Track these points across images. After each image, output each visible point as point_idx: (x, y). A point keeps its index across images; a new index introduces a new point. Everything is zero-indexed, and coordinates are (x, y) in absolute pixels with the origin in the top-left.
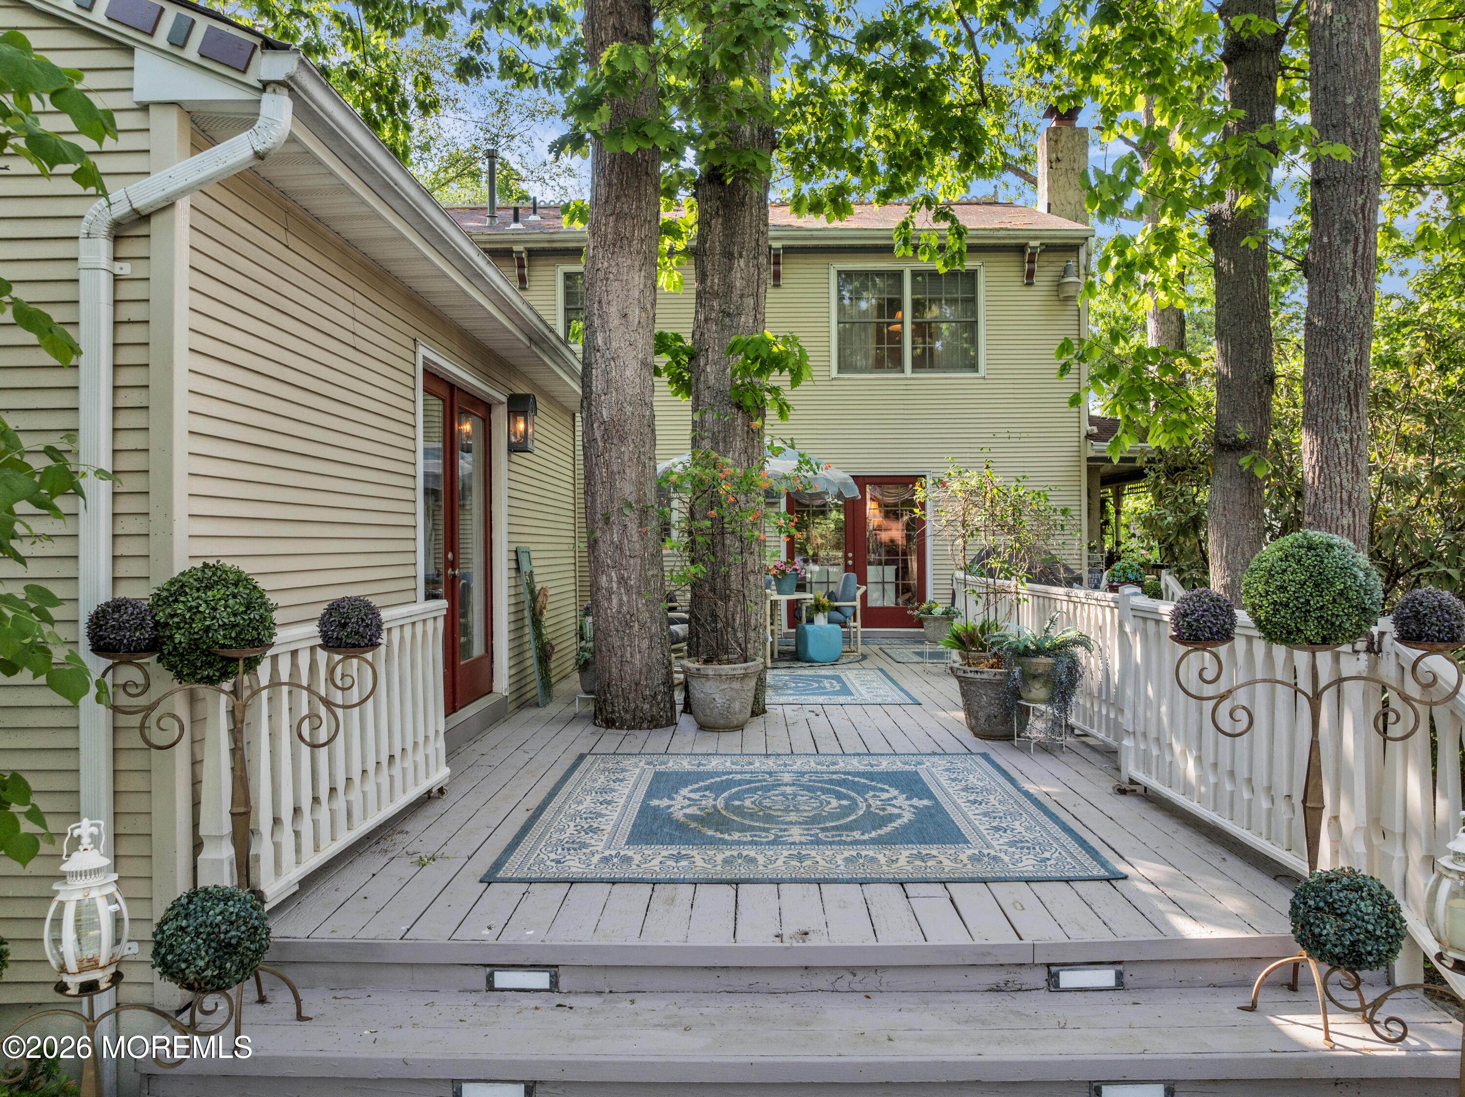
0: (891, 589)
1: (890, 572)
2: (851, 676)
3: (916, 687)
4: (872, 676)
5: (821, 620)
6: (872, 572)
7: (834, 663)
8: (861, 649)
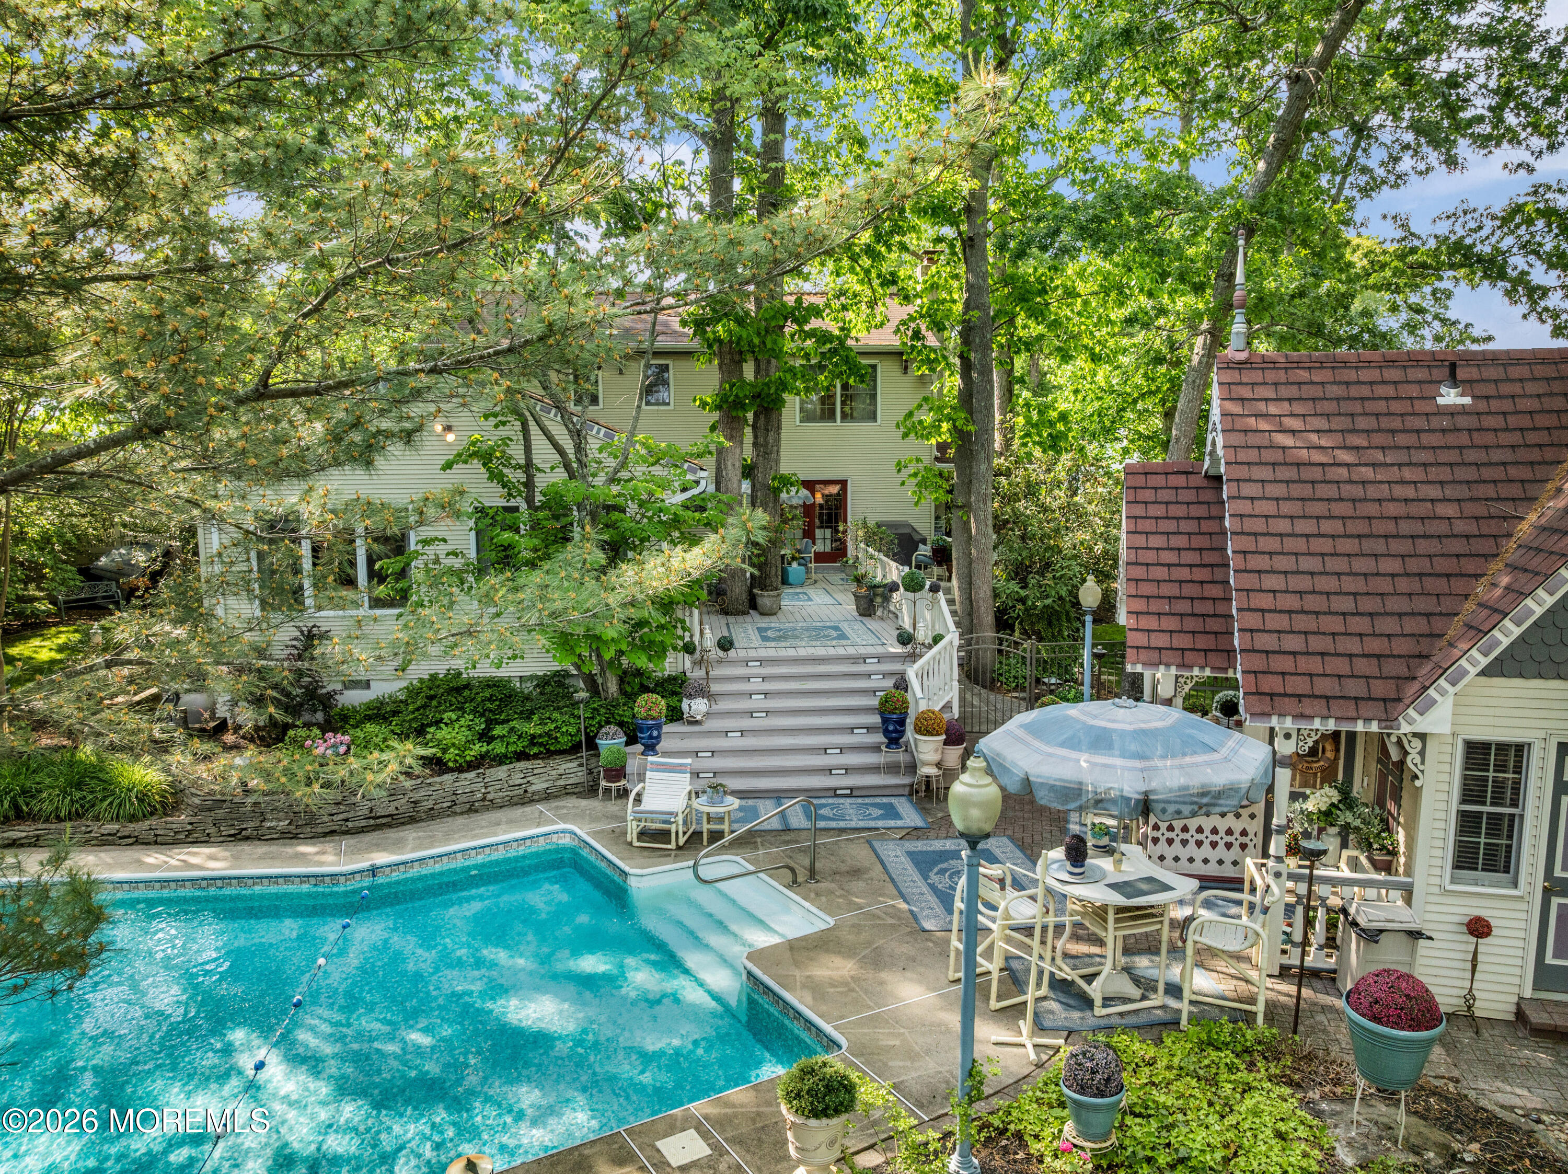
0: (828, 542)
1: (828, 532)
2: (811, 592)
3: (840, 597)
4: (821, 592)
5: (795, 565)
6: (819, 533)
7: (802, 585)
8: (814, 576)
